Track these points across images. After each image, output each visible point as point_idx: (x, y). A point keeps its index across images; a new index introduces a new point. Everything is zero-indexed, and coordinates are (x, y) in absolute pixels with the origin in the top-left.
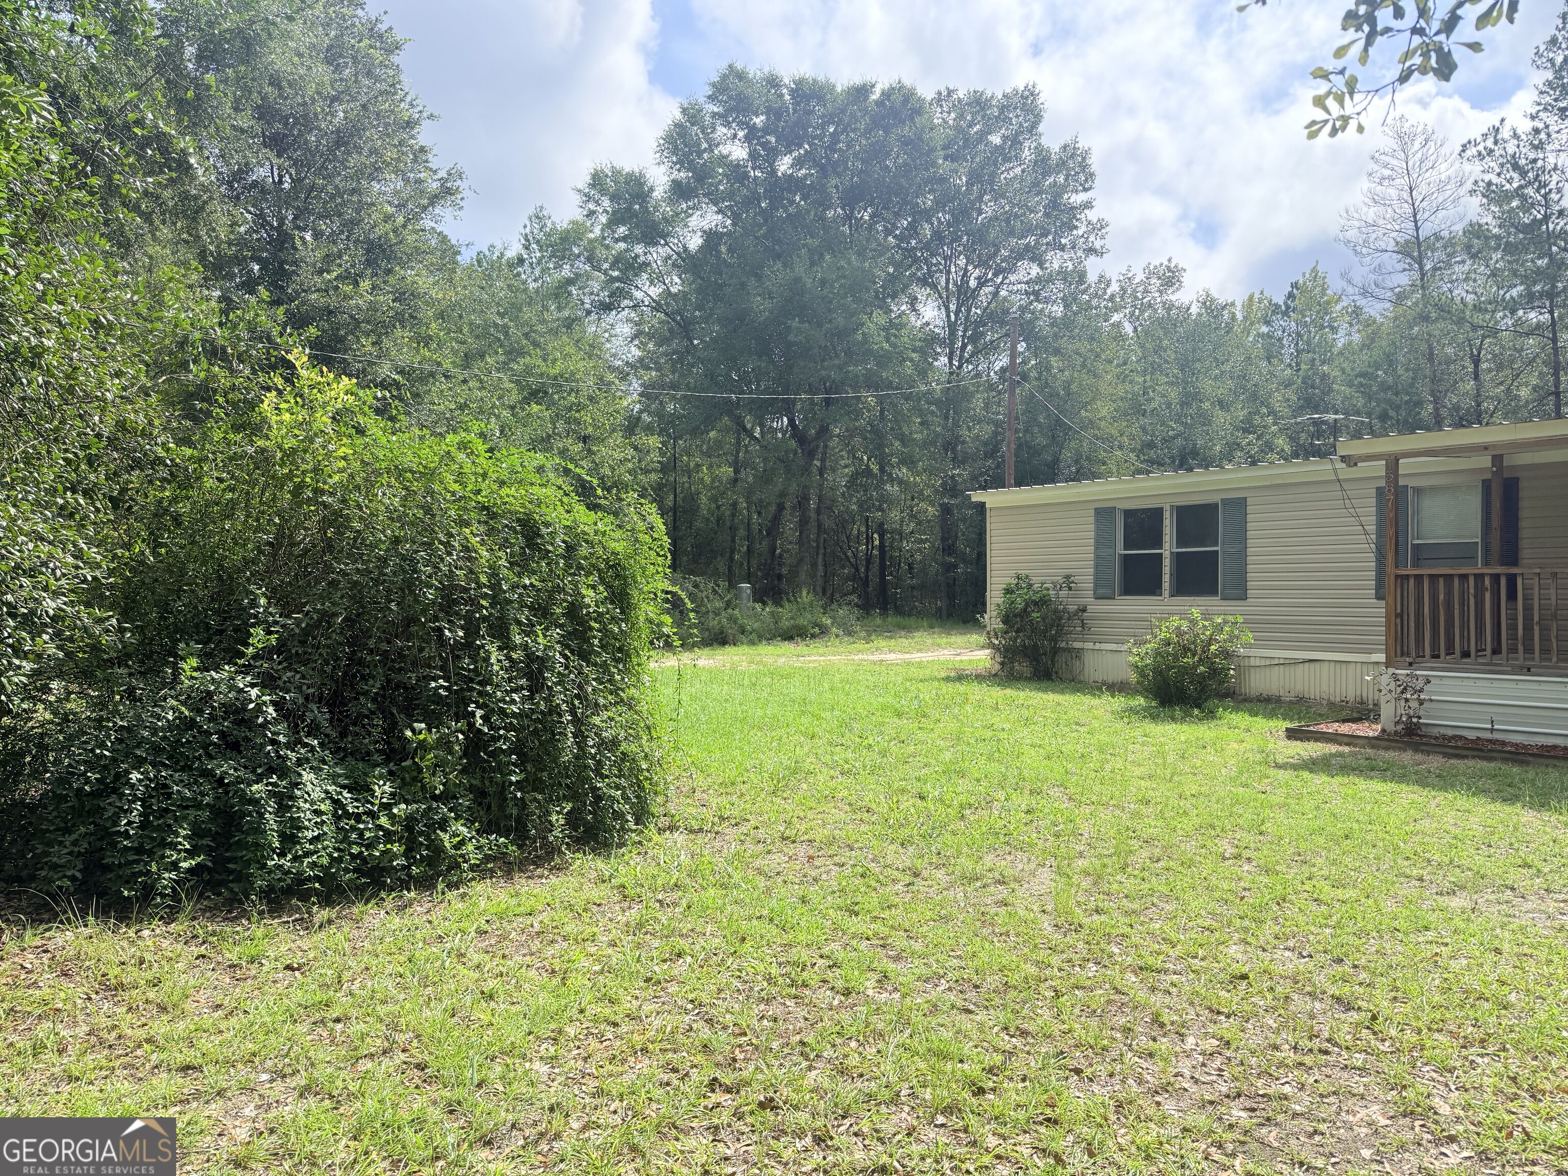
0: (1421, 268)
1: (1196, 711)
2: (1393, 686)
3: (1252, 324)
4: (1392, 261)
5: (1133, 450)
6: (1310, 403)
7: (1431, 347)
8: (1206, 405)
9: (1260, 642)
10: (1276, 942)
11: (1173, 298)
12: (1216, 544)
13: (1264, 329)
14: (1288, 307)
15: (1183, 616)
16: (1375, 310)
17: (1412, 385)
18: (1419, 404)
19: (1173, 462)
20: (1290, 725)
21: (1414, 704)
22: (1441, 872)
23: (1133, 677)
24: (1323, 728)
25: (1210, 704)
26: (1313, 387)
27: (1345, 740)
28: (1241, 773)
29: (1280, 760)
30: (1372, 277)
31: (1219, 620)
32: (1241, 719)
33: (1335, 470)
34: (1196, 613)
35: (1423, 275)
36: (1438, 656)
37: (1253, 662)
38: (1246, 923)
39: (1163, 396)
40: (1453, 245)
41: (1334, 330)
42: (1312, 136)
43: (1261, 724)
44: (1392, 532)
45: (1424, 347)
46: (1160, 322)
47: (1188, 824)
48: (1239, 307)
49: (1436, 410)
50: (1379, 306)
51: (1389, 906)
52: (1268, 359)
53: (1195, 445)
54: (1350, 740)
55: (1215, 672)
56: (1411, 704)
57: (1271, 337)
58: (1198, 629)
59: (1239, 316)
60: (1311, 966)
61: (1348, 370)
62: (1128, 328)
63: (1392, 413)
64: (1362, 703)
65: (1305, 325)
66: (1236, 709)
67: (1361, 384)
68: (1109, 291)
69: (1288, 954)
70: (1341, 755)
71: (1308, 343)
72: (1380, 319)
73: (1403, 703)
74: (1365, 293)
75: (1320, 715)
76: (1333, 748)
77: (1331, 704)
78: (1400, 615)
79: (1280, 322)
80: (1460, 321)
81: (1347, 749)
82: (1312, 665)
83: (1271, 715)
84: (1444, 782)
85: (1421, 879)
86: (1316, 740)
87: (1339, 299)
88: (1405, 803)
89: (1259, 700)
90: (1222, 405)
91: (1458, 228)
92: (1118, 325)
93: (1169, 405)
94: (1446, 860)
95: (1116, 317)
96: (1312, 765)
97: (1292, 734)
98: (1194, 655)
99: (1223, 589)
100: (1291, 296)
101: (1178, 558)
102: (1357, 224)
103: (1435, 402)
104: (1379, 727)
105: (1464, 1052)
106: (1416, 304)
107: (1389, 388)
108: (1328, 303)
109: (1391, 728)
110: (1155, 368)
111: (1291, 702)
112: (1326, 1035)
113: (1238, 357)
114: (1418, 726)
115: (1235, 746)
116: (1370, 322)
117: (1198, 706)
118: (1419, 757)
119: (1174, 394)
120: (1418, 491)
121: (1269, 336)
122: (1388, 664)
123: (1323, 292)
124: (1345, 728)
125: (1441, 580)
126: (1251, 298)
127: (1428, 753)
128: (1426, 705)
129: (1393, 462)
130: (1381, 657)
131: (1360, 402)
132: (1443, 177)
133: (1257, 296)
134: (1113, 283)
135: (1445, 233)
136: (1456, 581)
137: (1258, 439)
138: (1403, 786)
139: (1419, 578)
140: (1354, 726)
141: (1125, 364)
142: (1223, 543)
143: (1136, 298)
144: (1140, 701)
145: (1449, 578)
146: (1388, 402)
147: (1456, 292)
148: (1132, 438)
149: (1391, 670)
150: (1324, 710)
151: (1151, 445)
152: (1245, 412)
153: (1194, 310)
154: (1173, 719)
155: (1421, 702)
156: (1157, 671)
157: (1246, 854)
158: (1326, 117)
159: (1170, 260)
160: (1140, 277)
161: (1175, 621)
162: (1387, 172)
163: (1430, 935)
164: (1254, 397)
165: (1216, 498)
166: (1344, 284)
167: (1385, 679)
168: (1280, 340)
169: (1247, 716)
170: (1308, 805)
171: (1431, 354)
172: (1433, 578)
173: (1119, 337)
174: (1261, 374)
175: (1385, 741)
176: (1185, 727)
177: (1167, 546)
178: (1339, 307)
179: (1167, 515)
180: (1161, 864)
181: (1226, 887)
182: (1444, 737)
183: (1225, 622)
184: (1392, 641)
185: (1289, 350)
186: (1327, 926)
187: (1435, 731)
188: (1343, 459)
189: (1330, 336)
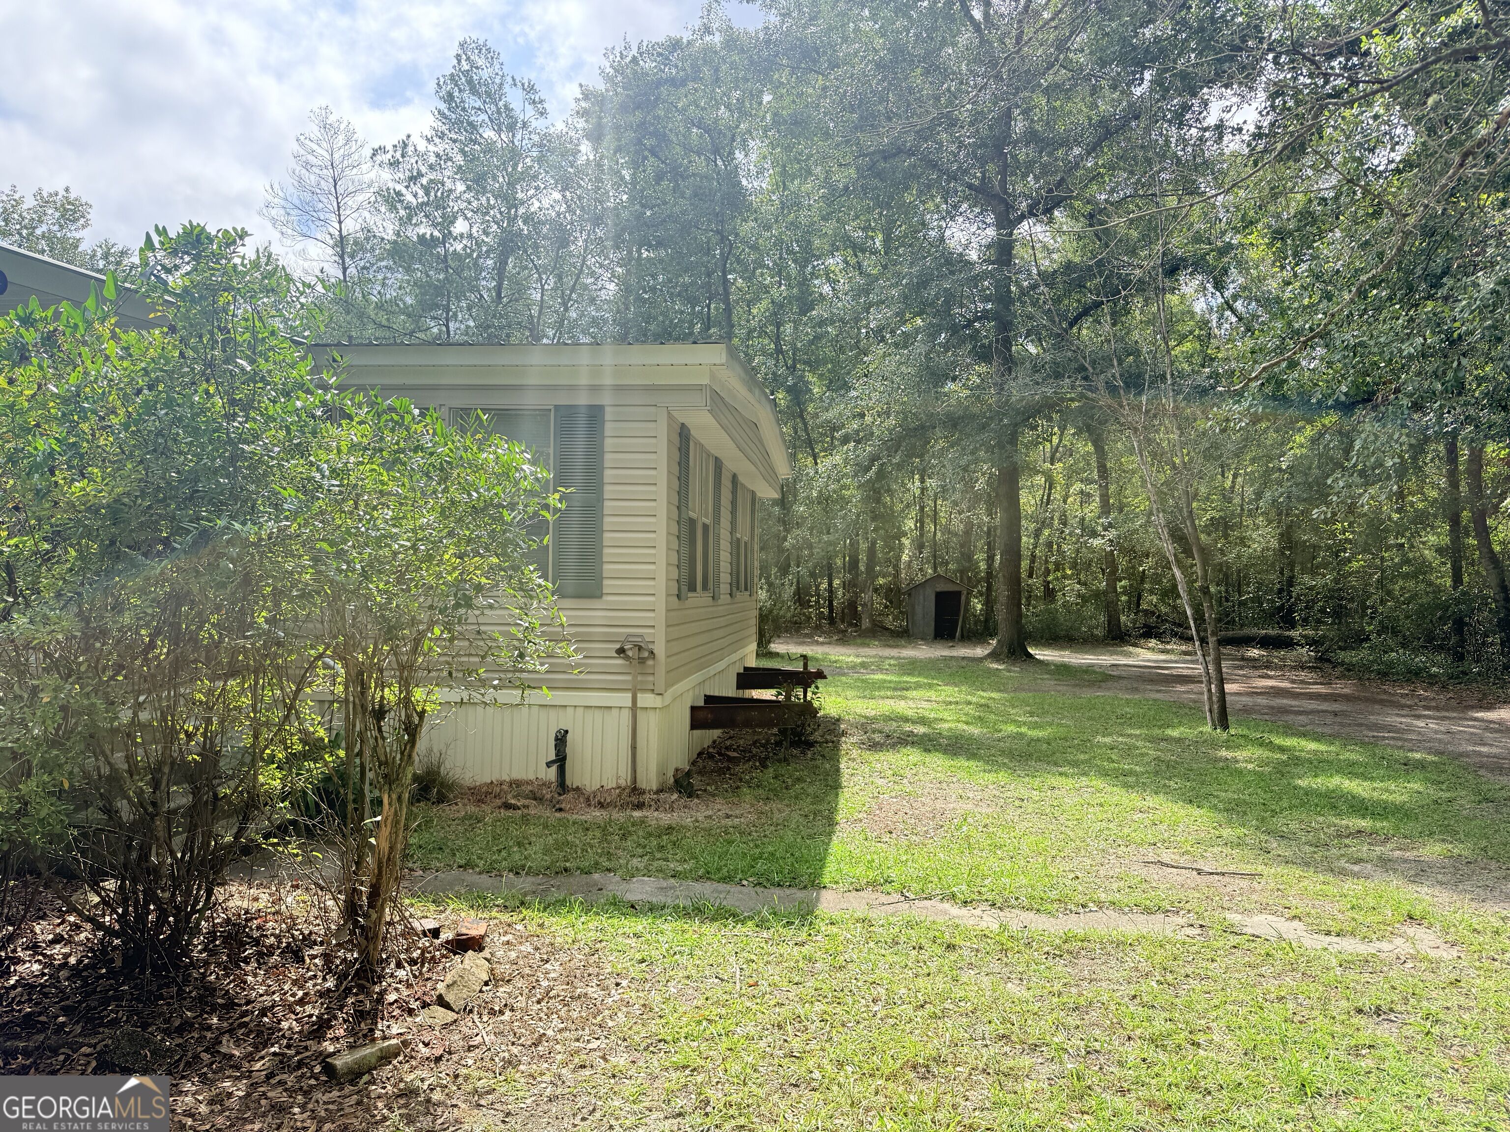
132: (365, 178)
159: (68, 191)
160: (30, 202)
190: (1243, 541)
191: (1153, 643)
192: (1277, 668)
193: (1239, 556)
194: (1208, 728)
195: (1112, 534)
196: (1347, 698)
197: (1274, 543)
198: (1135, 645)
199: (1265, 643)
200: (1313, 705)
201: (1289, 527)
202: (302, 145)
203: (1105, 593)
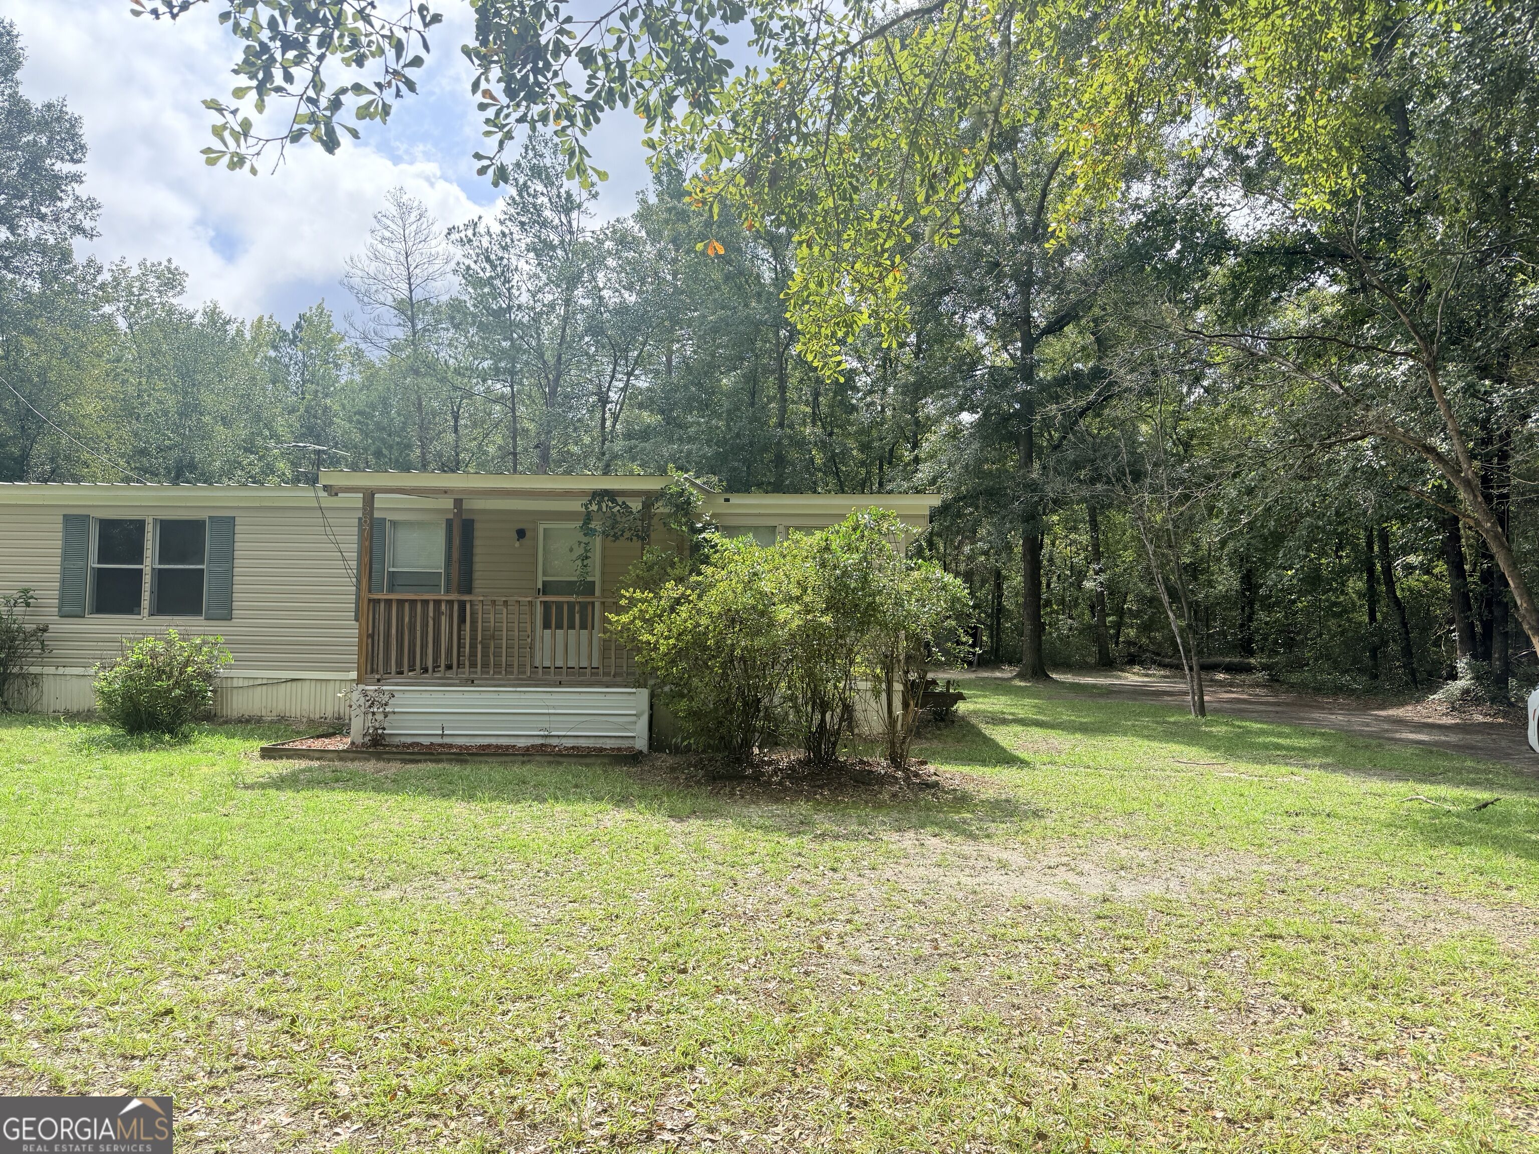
0: (413, 326)
1: (167, 737)
2: (362, 700)
3: (260, 346)
4: (389, 315)
5: (122, 456)
6: (311, 432)
7: (419, 399)
8: (207, 419)
9: (240, 663)
10: (211, 967)
11: (174, 301)
12: (202, 563)
13: (272, 354)
14: (295, 337)
15: (158, 636)
16: (375, 356)
17: (403, 429)
18: (409, 446)
19: (169, 472)
20: (265, 744)
21: (380, 717)
22: (380, 869)
23: (98, 704)
24: (298, 745)
25: (185, 728)
26: (315, 417)
27: (317, 755)
28: (205, 798)
29: (249, 781)
30: (372, 325)
31: (198, 641)
32: (216, 742)
33: (317, 498)
34: (173, 633)
35: (414, 334)
36: (402, 673)
37: (236, 683)
38: (182, 954)
39: (160, 402)
40: (439, 313)
41: (338, 367)
42: (211, 162)
43: (237, 745)
44: (367, 559)
45: (413, 397)
46: (160, 323)
47: (136, 860)
48: (248, 327)
49: (423, 454)
50: (377, 352)
51: (328, 909)
52: (274, 383)
53: (192, 458)
54: (322, 754)
55: (191, 694)
56: (377, 717)
57: (278, 363)
58: (175, 651)
59: (248, 336)
60: (242, 986)
61: (348, 407)
62: (122, 324)
63: (385, 451)
64: (339, 718)
65: (311, 356)
66: (212, 733)
67: (359, 422)
68: (100, 279)
69: (222, 977)
70: (310, 770)
71: (313, 375)
72: (378, 365)
73: (370, 716)
74: (365, 338)
75: (298, 733)
76: (303, 764)
77: (311, 722)
78: (372, 636)
79: (287, 349)
80: (443, 380)
81: (316, 764)
82: (294, 684)
83: (247, 737)
84: (397, 785)
85: (361, 879)
86: (288, 757)
87: (342, 340)
88: (360, 809)
89: (240, 722)
90: (225, 421)
91: (445, 298)
92: (109, 318)
93: (166, 413)
94: (386, 857)
95: (107, 309)
96: (280, 783)
97: (267, 754)
98: (169, 678)
99: (208, 609)
100: (298, 326)
101: (160, 576)
102: (360, 273)
103: (423, 447)
104: (349, 740)
105: (371, 1032)
106: (408, 357)
107: (384, 429)
108: (332, 340)
109: (359, 740)
110: (152, 372)
111: (272, 722)
112: (245, 1050)
113: (242, 375)
114: (382, 736)
115: (205, 770)
116: (370, 365)
117: (171, 732)
118: (381, 765)
119: (171, 401)
120: (394, 523)
121: (276, 361)
122: (359, 681)
123: (328, 328)
124: (318, 744)
125: (407, 605)
126: (260, 320)
127: (389, 760)
128: (390, 717)
129: (369, 496)
130: (354, 675)
131: (357, 437)
132: (433, 251)
133: (266, 319)
134: (105, 270)
135: (434, 301)
136: (419, 605)
137: (260, 459)
138: (361, 794)
139: (389, 602)
140: (327, 741)
141: (118, 361)
142: (210, 562)
143: (132, 294)
144: (106, 730)
145: (413, 602)
146: (383, 440)
147: (441, 354)
148: (121, 441)
149: (361, 687)
150: (302, 728)
151: (143, 452)
152: (247, 431)
153: (198, 319)
154: (142, 747)
155: (386, 715)
156: (128, 697)
157: (195, 881)
158: (224, 149)
159: (169, 261)
160: (135, 272)
161: (150, 643)
162: (387, 234)
163: (360, 930)
164: (257, 418)
165: (203, 515)
166: (347, 326)
167: (355, 696)
168: (287, 366)
169: (224, 740)
170: (269, 821)
171: (420, 404)
172: (401, 602)
173: (112, 330)
174: (265, 396)
175: (355, 753)
176: (153, 755)
177: (148, 561)
178: (342, 346)
179: (149, 528)
180: (97, 907)
181: (166, 921)
182: (404, 745)
183: (204, 643)
184: (363, 660)
185: (294, 379)
186: (266, 940)
187: (396, 740)
188: (325, 488)
189: (334, 372)
190: (1210, 584)
191: (1136, 669)
192: (1238, 686)
193: (1207, 596)
194: (1192, 717)
195: (1102, 578)
196: (1287, 704)
197: (1236, 584)
198: (1123, 671)
199: (1228, 669)
200: (1262, 708)
201: (1249, 571)
202: (379, 221)
203: (1097, 627)
